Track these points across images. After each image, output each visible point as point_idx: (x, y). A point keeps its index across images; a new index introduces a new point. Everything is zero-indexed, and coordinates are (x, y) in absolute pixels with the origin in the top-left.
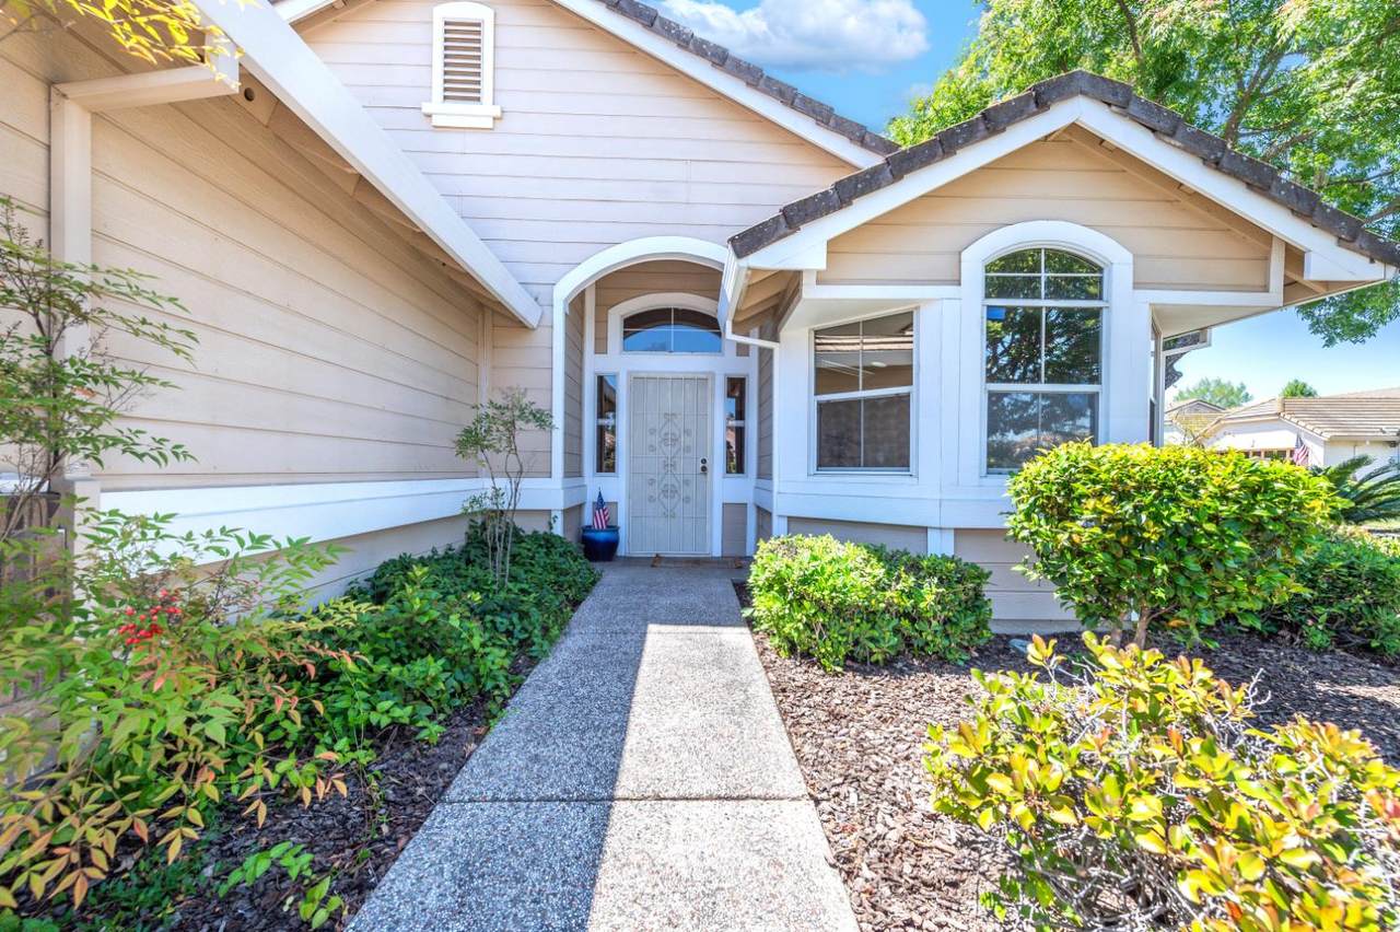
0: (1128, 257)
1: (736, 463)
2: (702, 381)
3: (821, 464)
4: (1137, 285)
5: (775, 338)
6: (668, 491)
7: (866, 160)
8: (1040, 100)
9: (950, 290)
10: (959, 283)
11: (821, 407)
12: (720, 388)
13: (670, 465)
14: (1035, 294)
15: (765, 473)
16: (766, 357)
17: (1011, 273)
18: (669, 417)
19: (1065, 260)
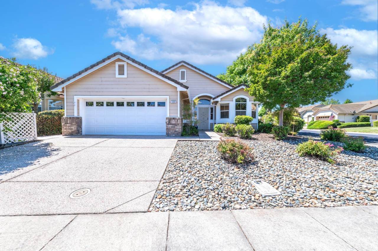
0: (249, 99)
1: (212, 118)
2: (207, 108)
3: (221, 118)
4: (249, 101)
5: (216, 105)
6: (204, 122)
7: (231, 88)
8: (239, 86)
9: (232, 102)
10: (233, 101)
11: (221, 112)
12: (210, 108)
13: (204, 118)
14: (240, 102)
15: (215, 119)
16: (215, 107)
17: (237, 100)
18: (204, 113)
19: (243, 99)
